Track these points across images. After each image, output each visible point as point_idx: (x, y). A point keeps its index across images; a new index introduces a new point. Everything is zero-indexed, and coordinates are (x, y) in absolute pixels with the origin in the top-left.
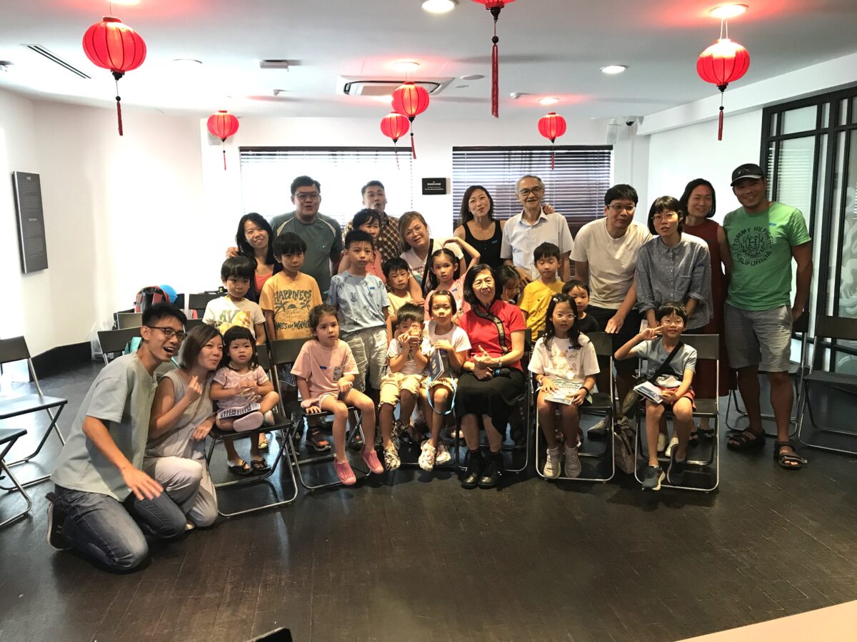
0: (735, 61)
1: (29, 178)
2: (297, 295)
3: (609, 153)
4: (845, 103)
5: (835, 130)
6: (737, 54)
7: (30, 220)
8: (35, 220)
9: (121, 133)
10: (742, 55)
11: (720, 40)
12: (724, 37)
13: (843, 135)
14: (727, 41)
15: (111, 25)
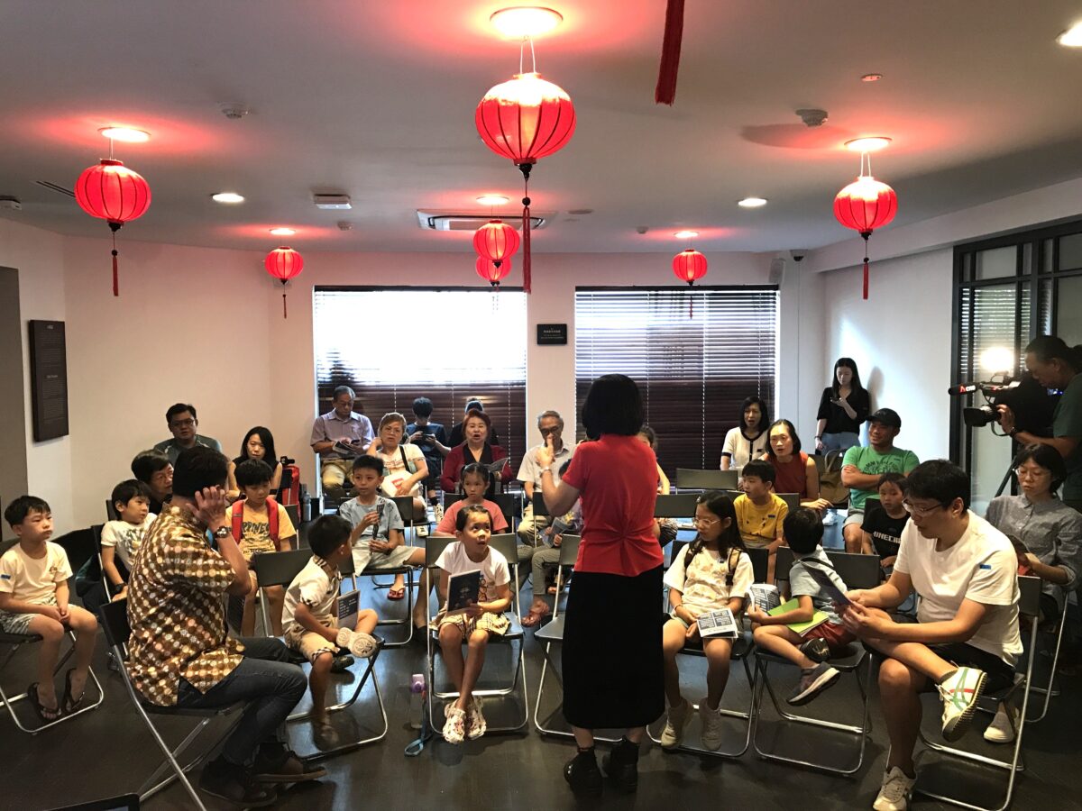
0: (877, 204)
1: (51, 327)
2: (257, 528)
3: (775, 294)
4: (1050, 245)
5: (1040, 277)
6: (880, 196)
7: (49, 377)
8: (56, 376)
9: (116, 294)
10: (887, 198)
11: (861, 178)
12: (866, 174)
13: (1050, 284)
14: (870, 179)
15: (109, 170)
